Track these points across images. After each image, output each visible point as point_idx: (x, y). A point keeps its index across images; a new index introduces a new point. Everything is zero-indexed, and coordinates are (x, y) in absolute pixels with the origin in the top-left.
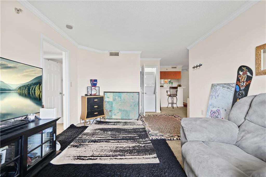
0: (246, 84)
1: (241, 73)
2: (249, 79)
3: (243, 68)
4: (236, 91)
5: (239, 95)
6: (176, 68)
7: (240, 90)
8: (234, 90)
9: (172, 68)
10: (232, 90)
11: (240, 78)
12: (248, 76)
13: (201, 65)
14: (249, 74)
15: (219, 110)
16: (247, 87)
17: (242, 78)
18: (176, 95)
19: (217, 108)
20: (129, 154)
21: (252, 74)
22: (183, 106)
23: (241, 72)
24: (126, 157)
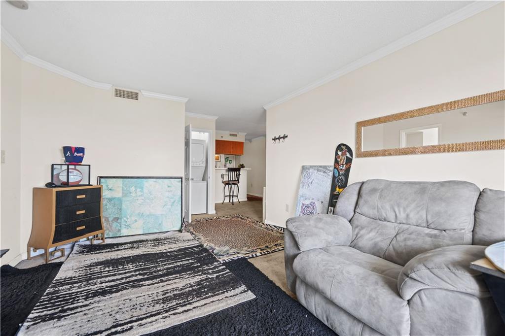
0: (345, 167)
1: (340, 153)
2: (349, 161)
3: (343, 147)
4: (334, 177)
5: (338, 181)
6: (236, 135)
7: (339, 175)
8: (332, 175)
9: (231, 135)
10: (329, 175)
11: (339, 160)
12: (347, 157)
13: (286, 137)
14: (348, 155)
15: (314, 203)
16: (347, 171)
17: (341, 160)
18: (237, 182)
19: (311, 201)
20: (197, 297)
21: (351, 155)
22: (246, 200)
23: (340, 151)
24: (195, 305)
